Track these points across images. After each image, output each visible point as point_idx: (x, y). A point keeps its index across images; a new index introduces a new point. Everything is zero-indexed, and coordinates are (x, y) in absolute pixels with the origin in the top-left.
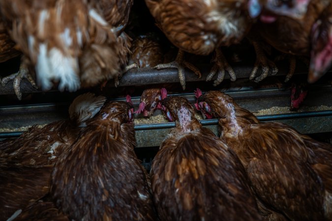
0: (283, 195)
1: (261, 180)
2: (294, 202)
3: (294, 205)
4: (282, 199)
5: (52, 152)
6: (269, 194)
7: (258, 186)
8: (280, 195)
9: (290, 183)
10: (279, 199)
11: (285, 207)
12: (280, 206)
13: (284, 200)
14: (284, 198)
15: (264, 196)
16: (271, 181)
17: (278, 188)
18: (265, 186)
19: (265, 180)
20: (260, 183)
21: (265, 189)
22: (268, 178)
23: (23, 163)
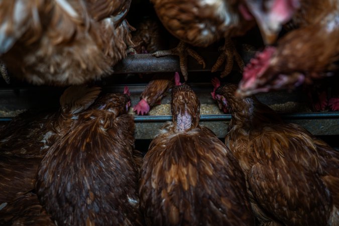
0: (284, 206)
1: (262, 188)
2: (295, 215)
3: (295, 218)
4: (282, 210)
5: (45, 141)
6: (269, 203)
7: (258, 194)
8: (281, 206)
9: (293, 195)
10: (279, 210)
11: (285, 219)
12: (280, 216)
13: (285, 212)
14: (285, 209)
15: (264, 204)
16: (272, 190)
17: (279, 198)
18: (265, 194)
19: (266, 188)
20: (260, 190)
21: (265, 197)
22: (269, 187)
23: (14, 151)
